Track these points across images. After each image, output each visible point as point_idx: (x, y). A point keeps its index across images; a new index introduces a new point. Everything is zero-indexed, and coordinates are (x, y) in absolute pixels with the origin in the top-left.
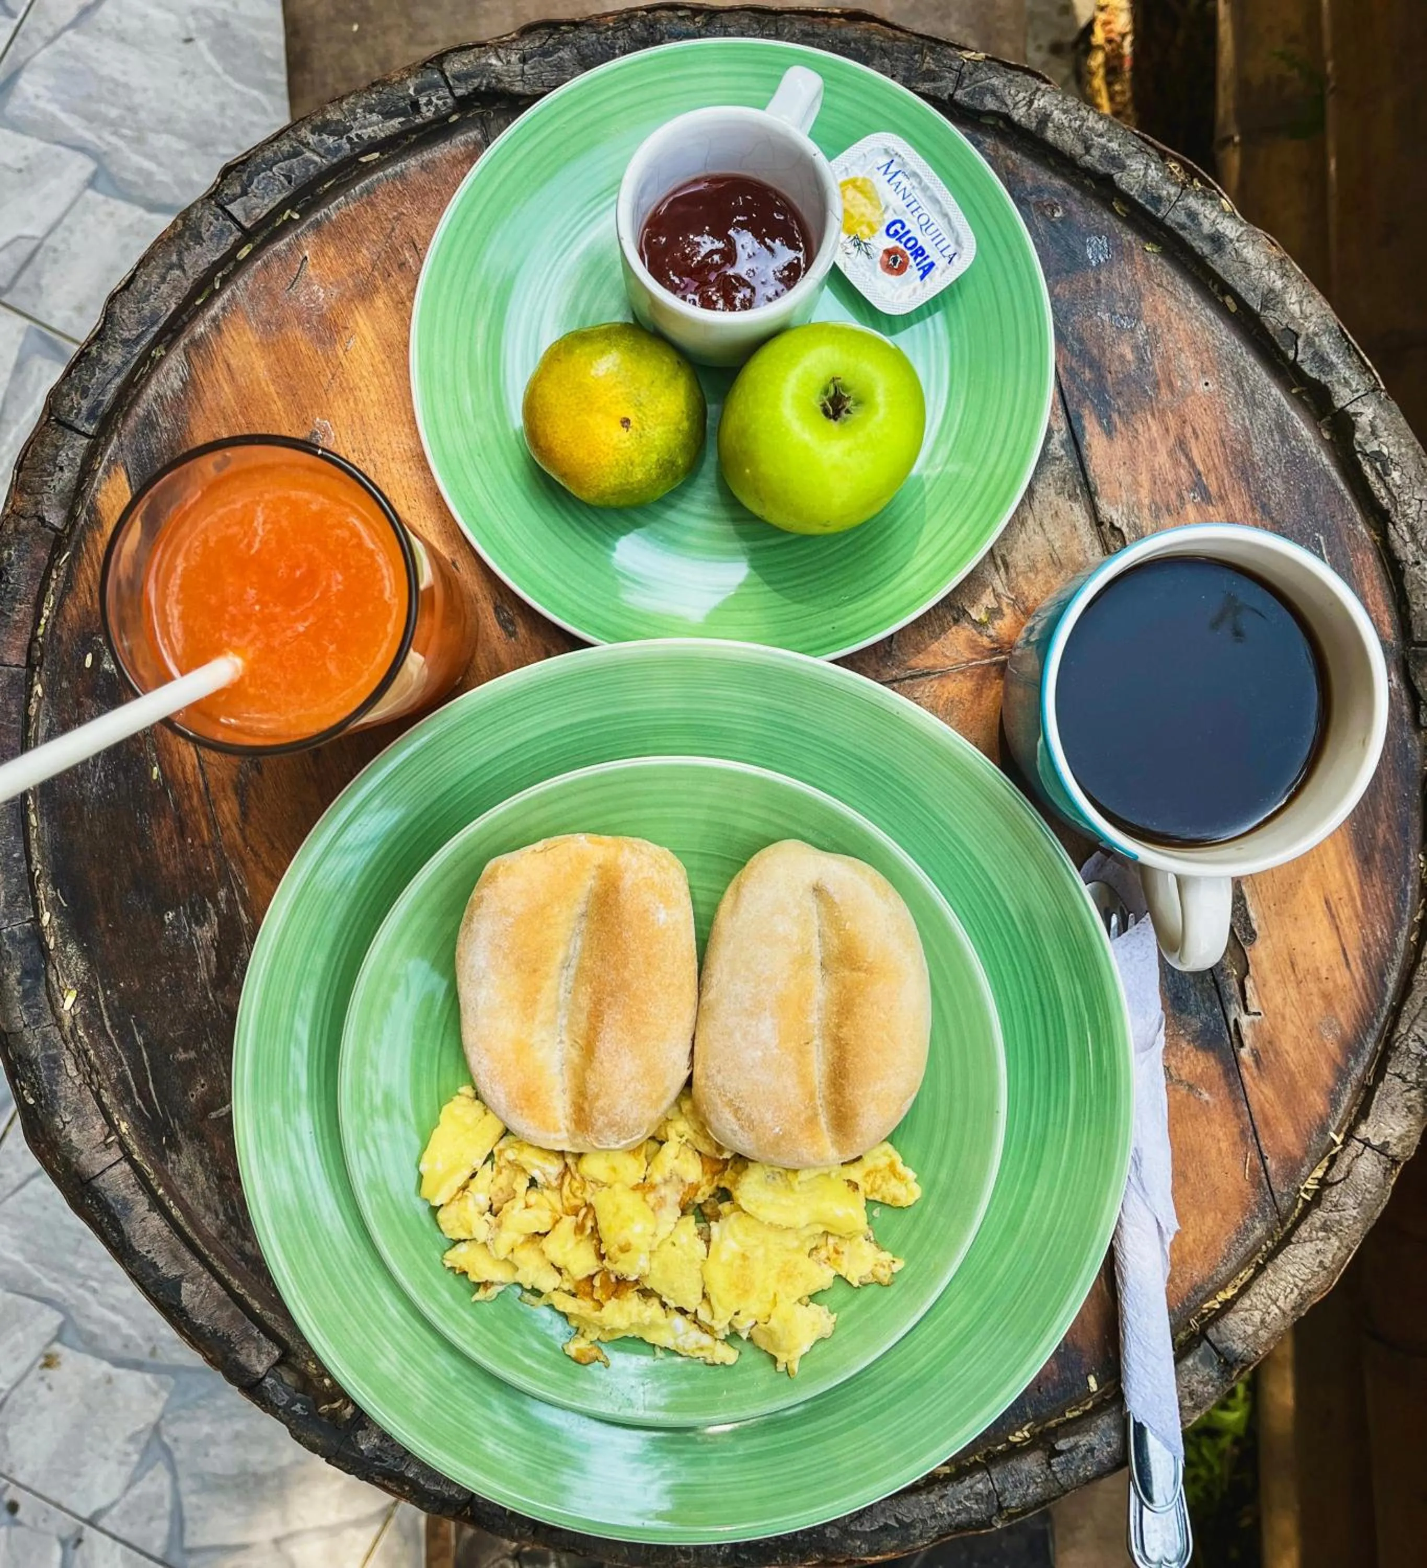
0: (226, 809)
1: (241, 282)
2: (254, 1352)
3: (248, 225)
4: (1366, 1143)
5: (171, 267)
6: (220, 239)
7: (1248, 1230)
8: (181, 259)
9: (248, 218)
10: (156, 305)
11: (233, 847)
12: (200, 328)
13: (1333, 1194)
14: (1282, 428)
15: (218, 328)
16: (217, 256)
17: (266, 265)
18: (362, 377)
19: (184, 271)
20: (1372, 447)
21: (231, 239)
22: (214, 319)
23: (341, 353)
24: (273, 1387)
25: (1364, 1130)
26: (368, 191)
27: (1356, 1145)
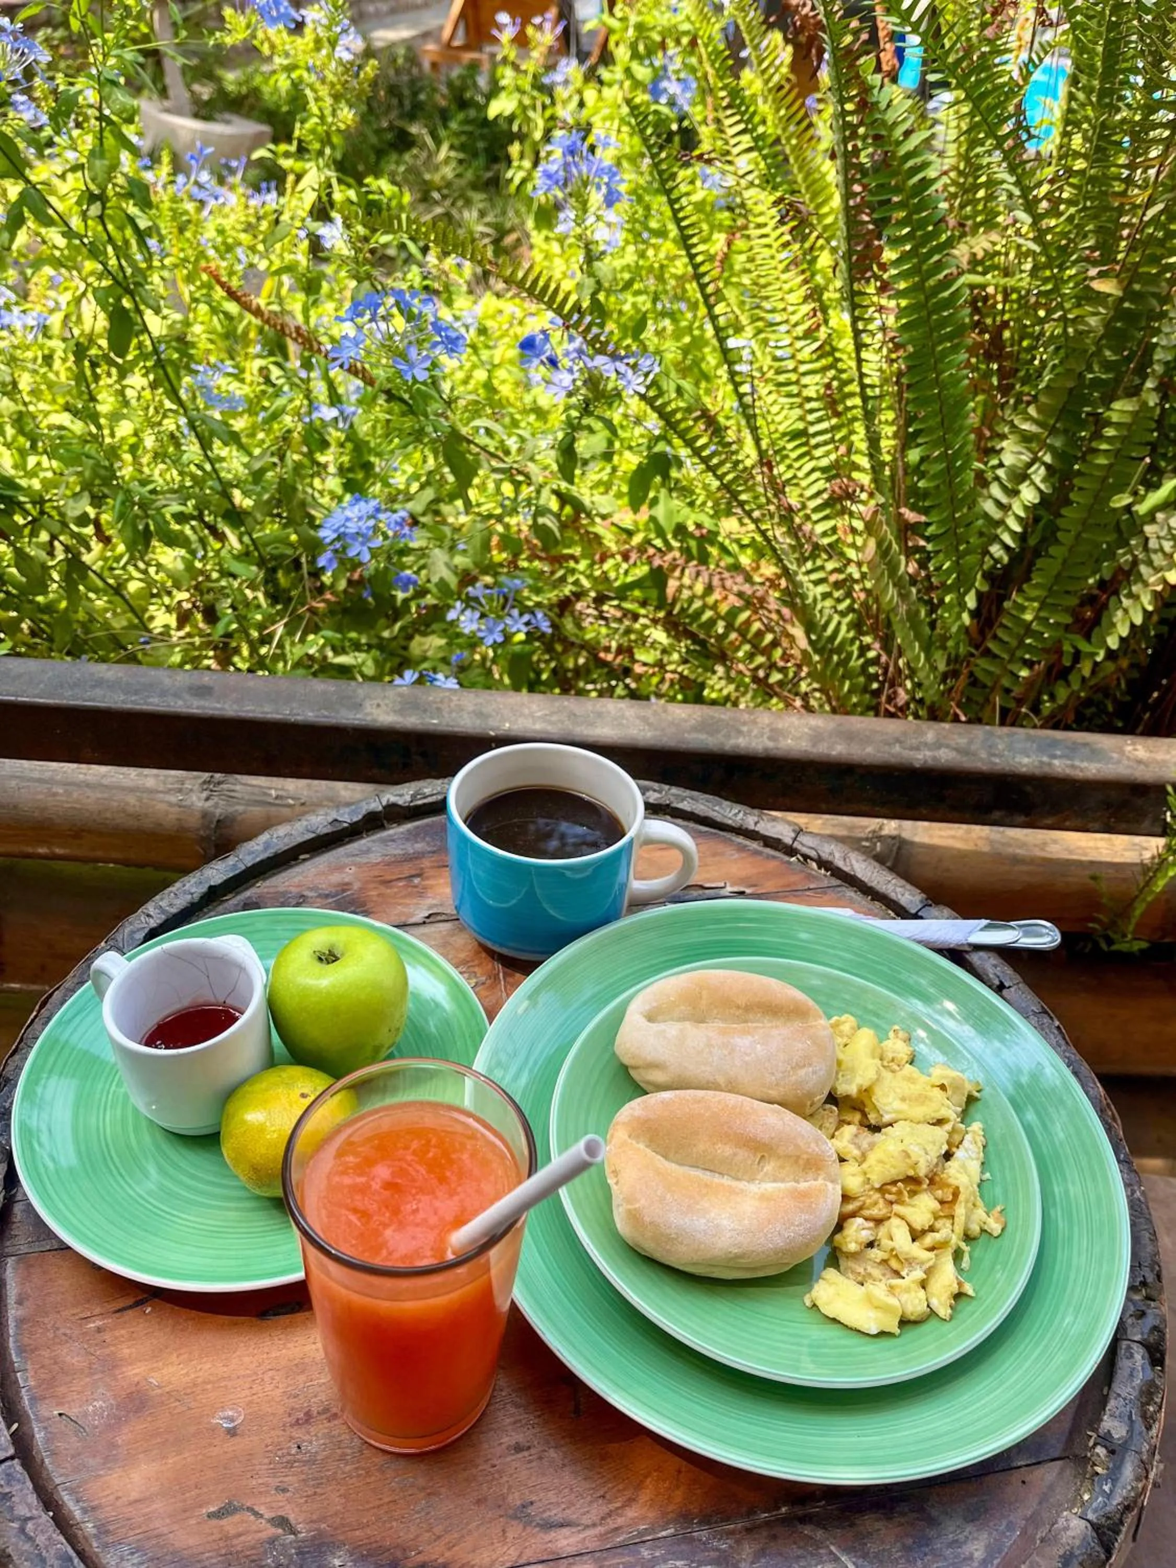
0: (565, 1542)
1: (58, 1481)
2: (1069, 1533)
3: (11, 1451)
4: (795, 839)
5: (22, 1530)
6: (14, 1478)
7: (851, 899)
8: (18, 1518)
9: (6, 1450)
10: (53, 1552)
11: (602, 1537)
12: (89, 1528)
13: (825, 856)
14: (384, 841)
15: (94, 1509)
16: (29, 1485)
17: (54, 1454)
18: (187, 1374)
19: (31, 1518)
20: (408, 798)
21: (19, 1468)
22: (85, 1511)
23: (159, 1391)
24: (1095, 1511)
25: (788, 841)
26: (21, 1350)
27: (796, 845)
